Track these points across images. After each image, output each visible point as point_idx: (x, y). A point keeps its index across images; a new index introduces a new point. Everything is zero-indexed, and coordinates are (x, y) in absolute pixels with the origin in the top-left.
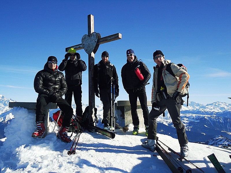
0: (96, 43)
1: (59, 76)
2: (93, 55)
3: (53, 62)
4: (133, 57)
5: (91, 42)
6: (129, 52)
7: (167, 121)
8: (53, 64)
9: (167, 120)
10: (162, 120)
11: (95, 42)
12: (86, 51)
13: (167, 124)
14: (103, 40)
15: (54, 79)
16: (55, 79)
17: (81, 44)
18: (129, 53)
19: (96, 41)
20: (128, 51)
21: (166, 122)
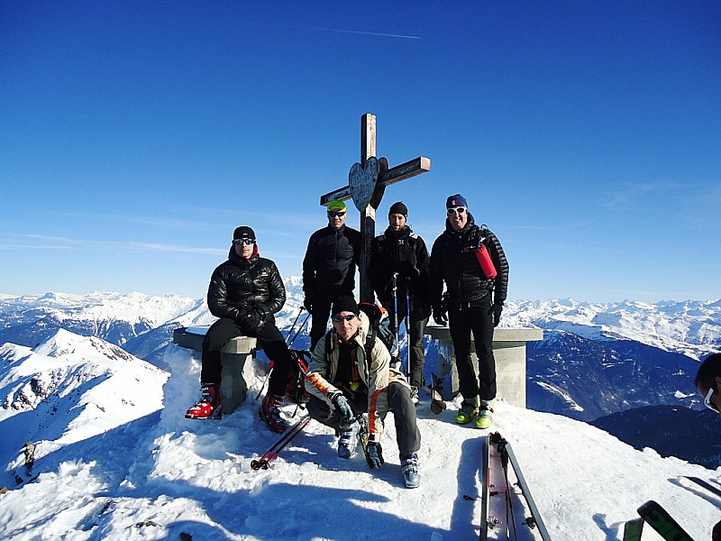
0: (374, 184)
1: (261, 273)
2: (370, 211)
3: (245, 241)
4: (464, 215)
5: (365, 180)
6: (454, 202)
7: (696, 349)
8: (245, 245)
9: (695, 346)
10: (681, 346)
11: (374, 180)
12: (356, 202)
13: (695, 357)
14: (390, 176)
15: (248, 280)
16: (253, 280)
17: (348, 187)
18: (455, 206)
19: (376, 177)
20: (450, 199)
21: (693, 351)
